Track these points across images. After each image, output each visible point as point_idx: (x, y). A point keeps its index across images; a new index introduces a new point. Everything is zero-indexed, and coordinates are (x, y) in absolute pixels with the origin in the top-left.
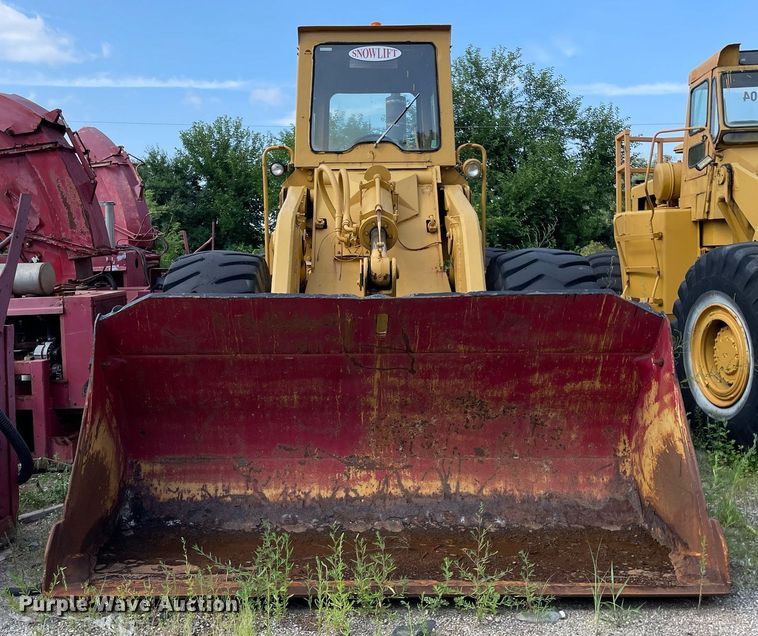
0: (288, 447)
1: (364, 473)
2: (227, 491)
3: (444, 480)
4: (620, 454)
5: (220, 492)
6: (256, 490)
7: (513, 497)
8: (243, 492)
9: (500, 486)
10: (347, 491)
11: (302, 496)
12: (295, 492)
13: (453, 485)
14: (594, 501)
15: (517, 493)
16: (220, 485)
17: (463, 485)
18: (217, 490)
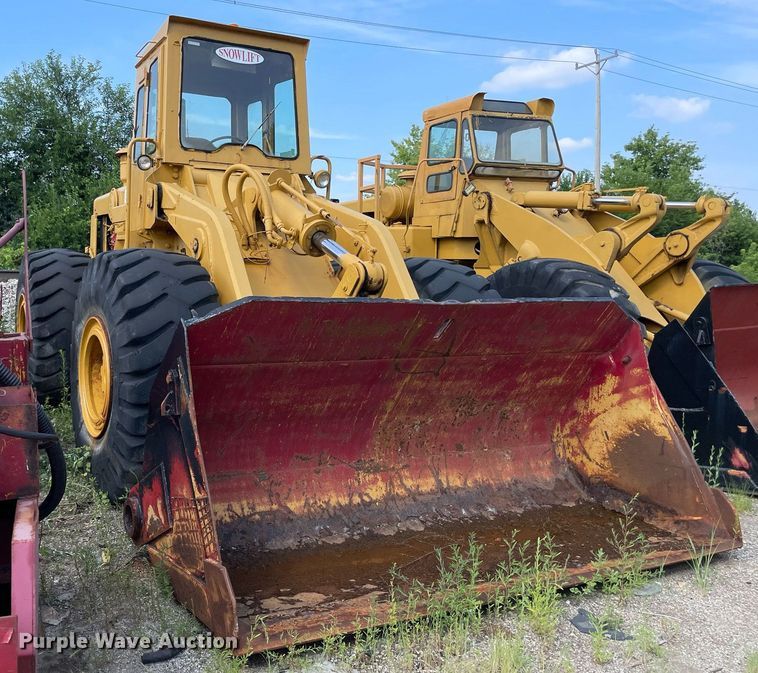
0: (304, 456)
1: (372, 476)
2: (253, 509)
3: (436, 475)
4: (555, 440)
5: (247, 511)
6: (280, 505)
7: (489, 485)
8: (268, 508)
9: (478, 476)
10: (360, 496)
11: (324, 506)
12: (316, 503)
13: (443, 479)
14: (547, 483)
15: (492, 482)
16: (244, 502)
17: (451, 478)
18: (243, 509)
